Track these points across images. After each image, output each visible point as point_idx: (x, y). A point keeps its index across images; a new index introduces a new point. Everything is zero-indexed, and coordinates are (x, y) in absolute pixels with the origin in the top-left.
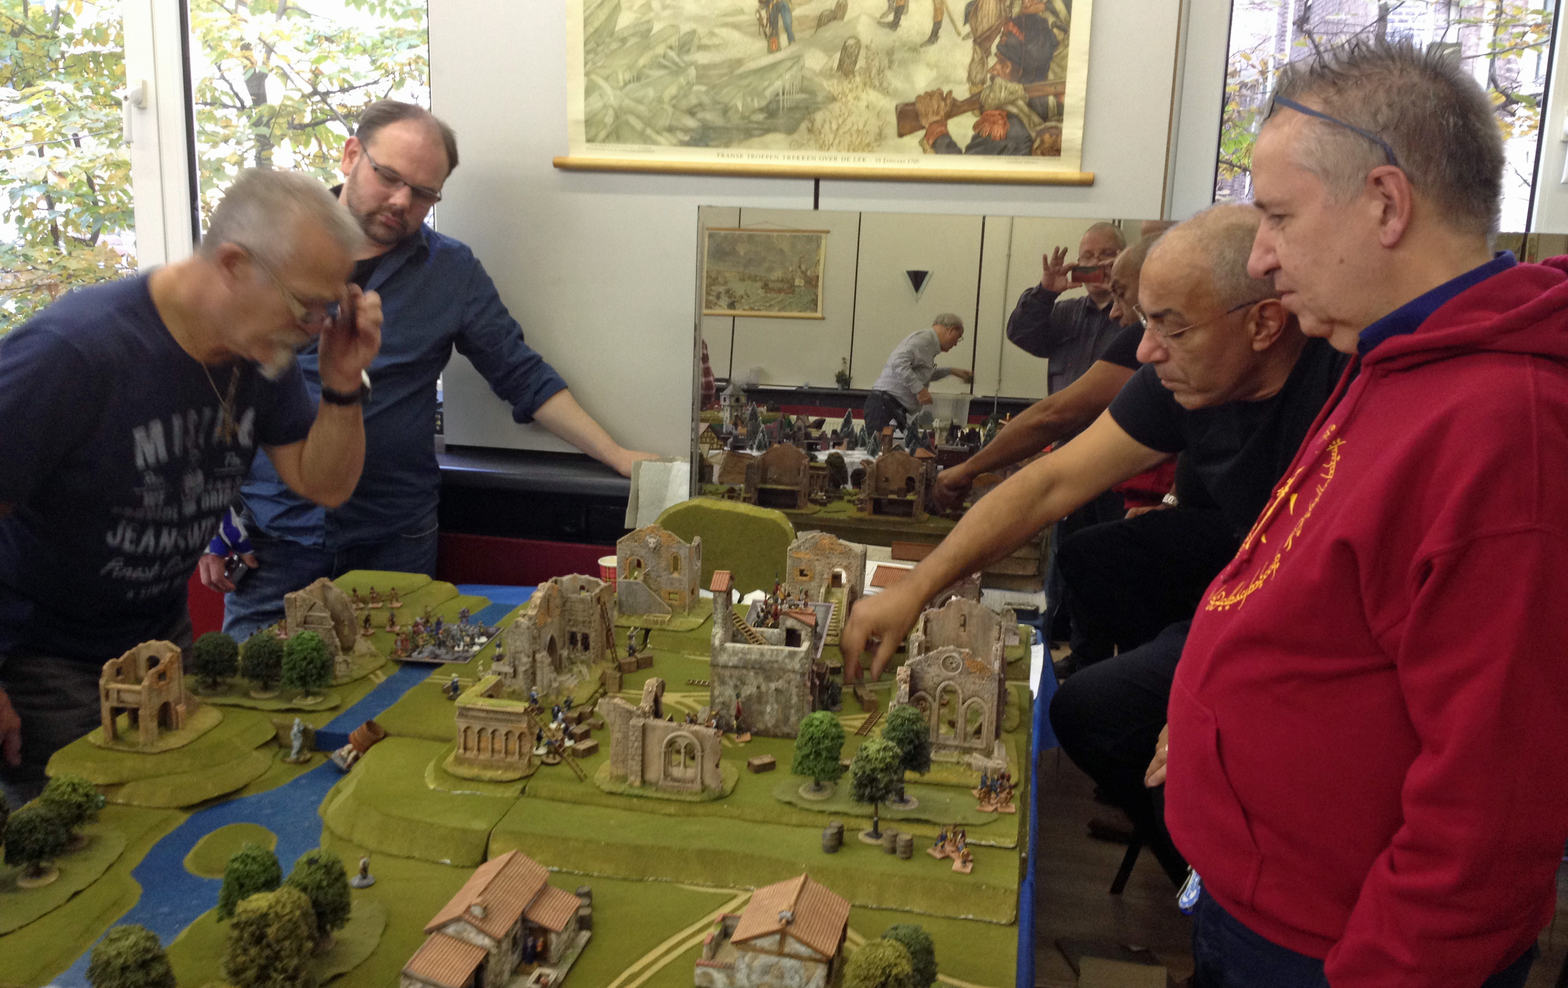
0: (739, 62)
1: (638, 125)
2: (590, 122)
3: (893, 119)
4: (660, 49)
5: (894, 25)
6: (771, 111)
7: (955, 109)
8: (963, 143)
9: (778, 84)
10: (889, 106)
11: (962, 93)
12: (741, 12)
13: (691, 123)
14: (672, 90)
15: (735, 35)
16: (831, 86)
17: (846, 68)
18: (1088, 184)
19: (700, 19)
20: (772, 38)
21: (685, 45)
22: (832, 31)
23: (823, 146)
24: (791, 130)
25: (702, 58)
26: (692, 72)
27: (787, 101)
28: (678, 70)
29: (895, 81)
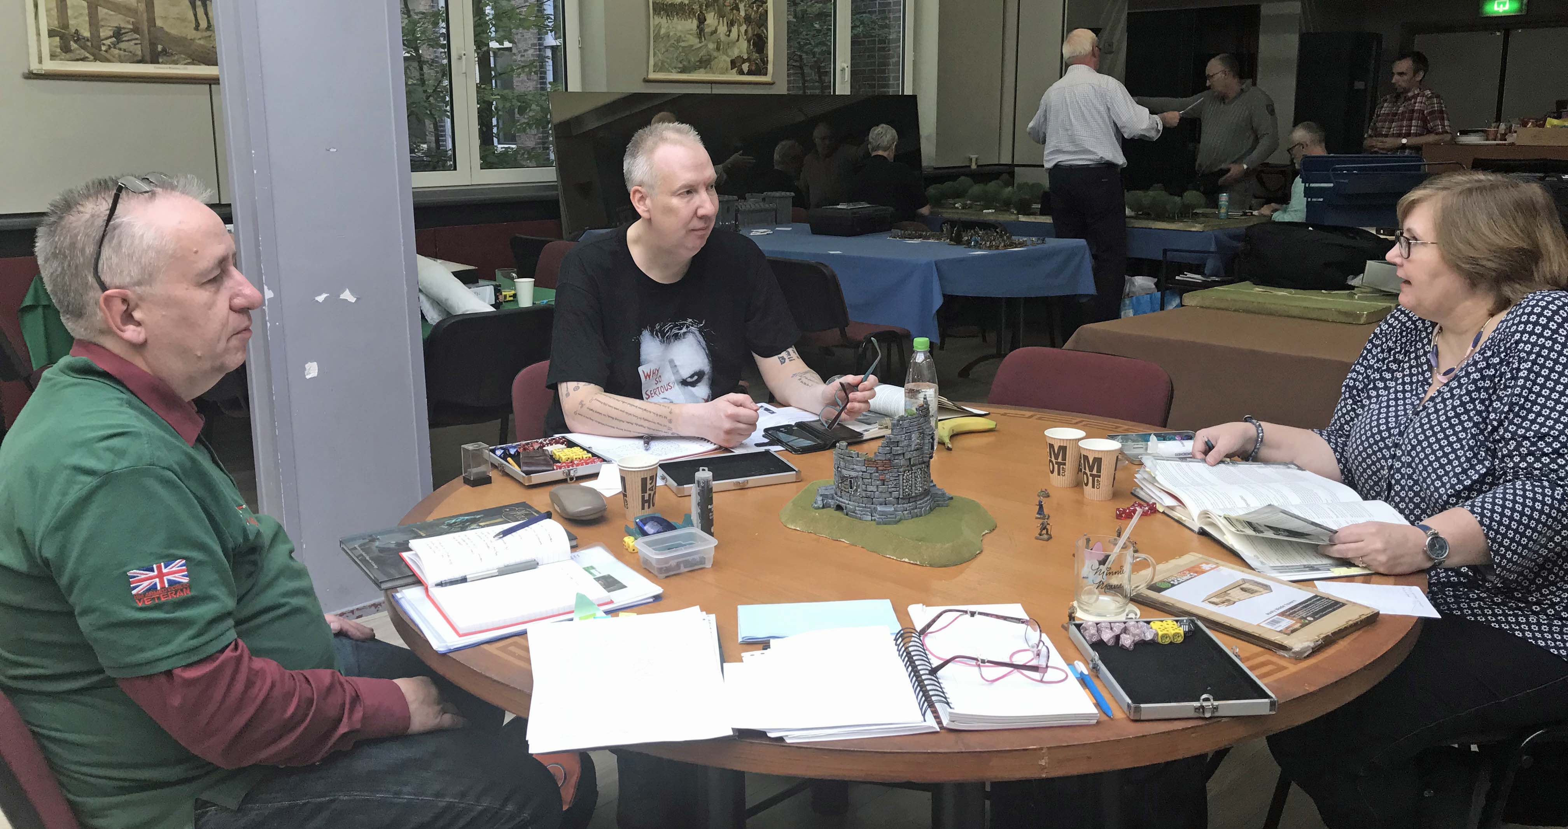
0: (692, 46)
1: (667, 66)
2: (654, 66)
3: (730, 64)
4: (672, 41)
5: (729, 36)
6: (700, 61)
7: (744, 61)
8: (746, 72)
9: (702, 54)
10: (729, 60)
11: (745, 57)
12: (692, 30)
13: (681, 66)
14: (675, 55)
15: (691, 37)
16: (715, 54)
17: (718, 49)
18: (773, 84)
19: (681, 31)
20: (700, 38)
21: (679, 40)
22: (714, 36)
23: (714, 73)
24: (705, 68)
25: (683, 44)
26: (681, 49)
27: (704, 58)
28: (677, 48)
29: (730, 54)
